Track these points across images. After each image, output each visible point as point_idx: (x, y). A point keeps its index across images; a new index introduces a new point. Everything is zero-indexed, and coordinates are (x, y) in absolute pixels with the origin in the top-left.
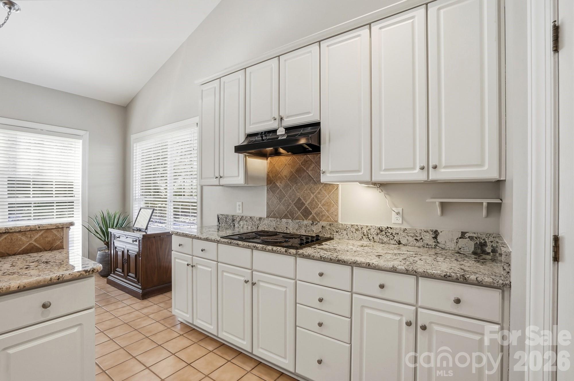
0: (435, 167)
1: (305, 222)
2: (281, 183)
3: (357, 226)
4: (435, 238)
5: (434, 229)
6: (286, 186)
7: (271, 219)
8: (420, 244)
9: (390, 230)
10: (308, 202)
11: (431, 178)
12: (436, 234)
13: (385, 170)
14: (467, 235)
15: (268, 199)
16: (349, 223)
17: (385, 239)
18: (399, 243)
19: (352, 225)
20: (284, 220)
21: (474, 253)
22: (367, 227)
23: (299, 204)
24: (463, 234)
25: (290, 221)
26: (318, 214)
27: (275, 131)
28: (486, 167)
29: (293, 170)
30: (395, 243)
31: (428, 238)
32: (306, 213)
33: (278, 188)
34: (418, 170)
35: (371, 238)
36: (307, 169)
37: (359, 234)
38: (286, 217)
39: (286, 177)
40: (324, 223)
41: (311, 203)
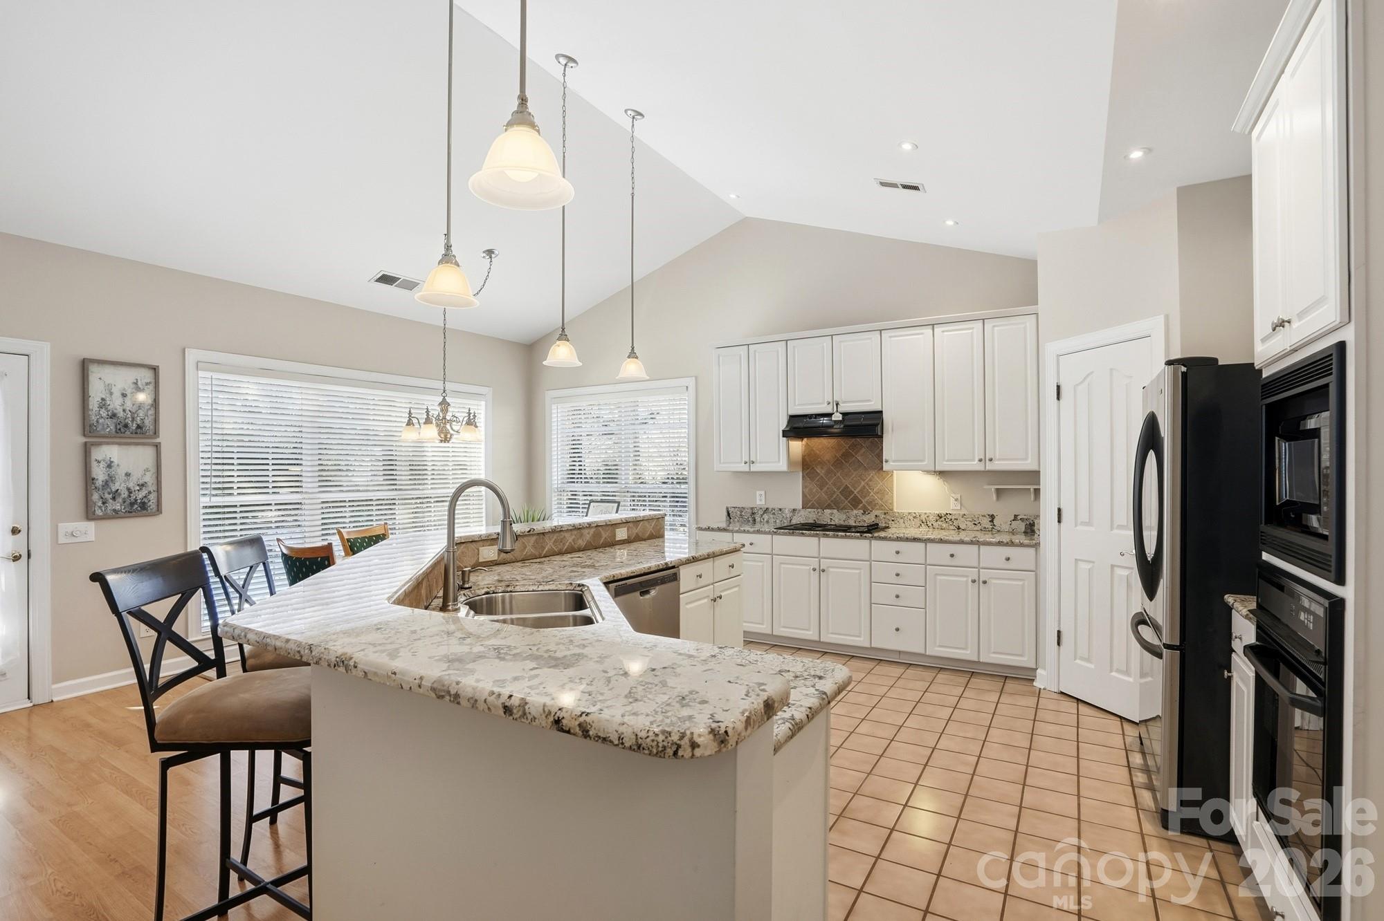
0: (991, 460)
1: (855, 512)
2: (822, 468)
3: (915, 513)
4: (992, 521)
5: (991, 513)
6: (829, 472)
7: (810, 510)
8: (978, 527)
9: (950, 517)
10: (858, 490)
11: (987, 468)
12: (992, 517)
13: (948, 461)
14: (1019, 517)
15: (804, 487)
16: (906, 511)
17: (944, 525)
18: (959, 528)
19: (910, 513)
20: (828, 511)
21: (1025, 533)
22: (925, 514)
23: (846, 492)
24: (1016, 516)
25: (835, 511)
26: (870, 503)
27: (829, 415)
28: (1029, 461)
29: (838, 456)
30: (954, 528)
31: (986, 522)
32: (855, 503)
33: (819, 474)
34: (976, 461)
35: (930, 525)
36: (856, 454)
37: (918, 522)
38: (829, 507)
39: (829, 462)
40: (877, 512)
41: (861, 491)
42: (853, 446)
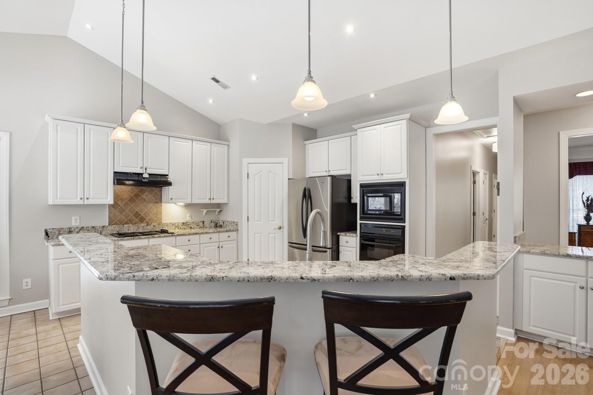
0: (213, 199)
1: (143, 225)
2: (122, 202)
3: (173, 223)
4: (203, 224)
5: (203, 221)
6: (126, 204)
7: (114, 226)
8: (198, 227)
9: (187, 223)
10: (143, 214)
11: (211, 202)
12: (204, 222)
14: (213, 221)
16: (168, 222)
17: (185, 227)
18: (191, 228)
19: (170, 223)
20: (126, 226)
21: (215, 227)
22: (178, 223)
23: (137, 215)
25: (131, 225)
26: (150, 220)
28: (225, 200)
29: (132, 195)
30: (189, 228)
31: (201, 225)
32: (142, 220)
33: (119, 206)
34: (208, 199)
35: (179, 228)
36: (142, 195)
37: (174, 227)
38: (126, 223)
39: (126, 199)
40: (155, 224)
41: (145, 213)
42: (141, 191)
